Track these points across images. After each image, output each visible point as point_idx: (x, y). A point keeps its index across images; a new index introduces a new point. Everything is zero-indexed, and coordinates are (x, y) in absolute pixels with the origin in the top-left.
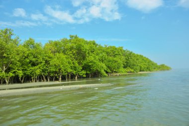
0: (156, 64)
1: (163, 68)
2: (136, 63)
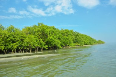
0: (95, 40)
1: (100, 42)
2: (82, 39)
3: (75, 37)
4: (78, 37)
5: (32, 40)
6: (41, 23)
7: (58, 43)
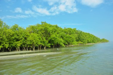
0: (99, 38)
1: (103, 41)
2: (85, 38)
3: (78, 36)
4: (81, 35)
5: (35, 38)
6: (44, 22)
7: (61, 41)
